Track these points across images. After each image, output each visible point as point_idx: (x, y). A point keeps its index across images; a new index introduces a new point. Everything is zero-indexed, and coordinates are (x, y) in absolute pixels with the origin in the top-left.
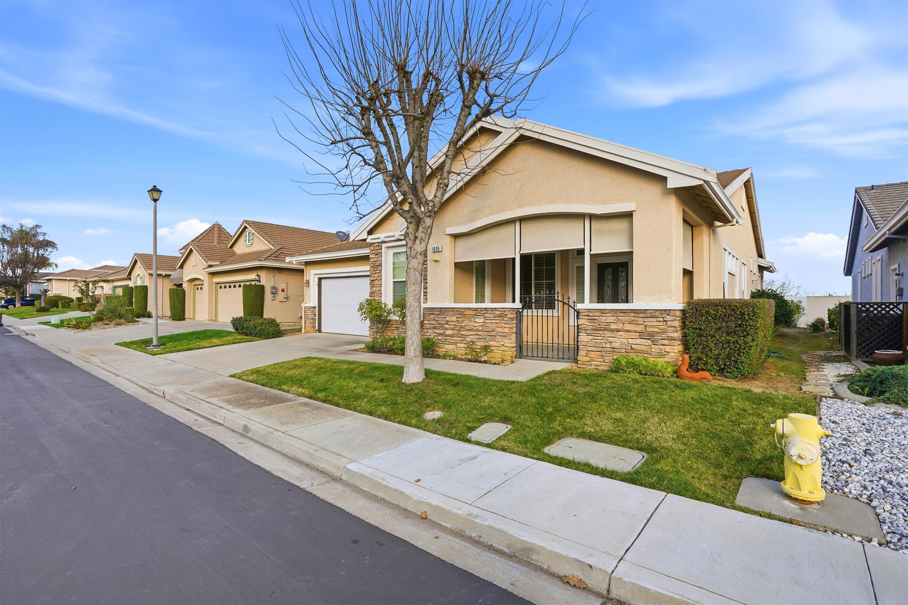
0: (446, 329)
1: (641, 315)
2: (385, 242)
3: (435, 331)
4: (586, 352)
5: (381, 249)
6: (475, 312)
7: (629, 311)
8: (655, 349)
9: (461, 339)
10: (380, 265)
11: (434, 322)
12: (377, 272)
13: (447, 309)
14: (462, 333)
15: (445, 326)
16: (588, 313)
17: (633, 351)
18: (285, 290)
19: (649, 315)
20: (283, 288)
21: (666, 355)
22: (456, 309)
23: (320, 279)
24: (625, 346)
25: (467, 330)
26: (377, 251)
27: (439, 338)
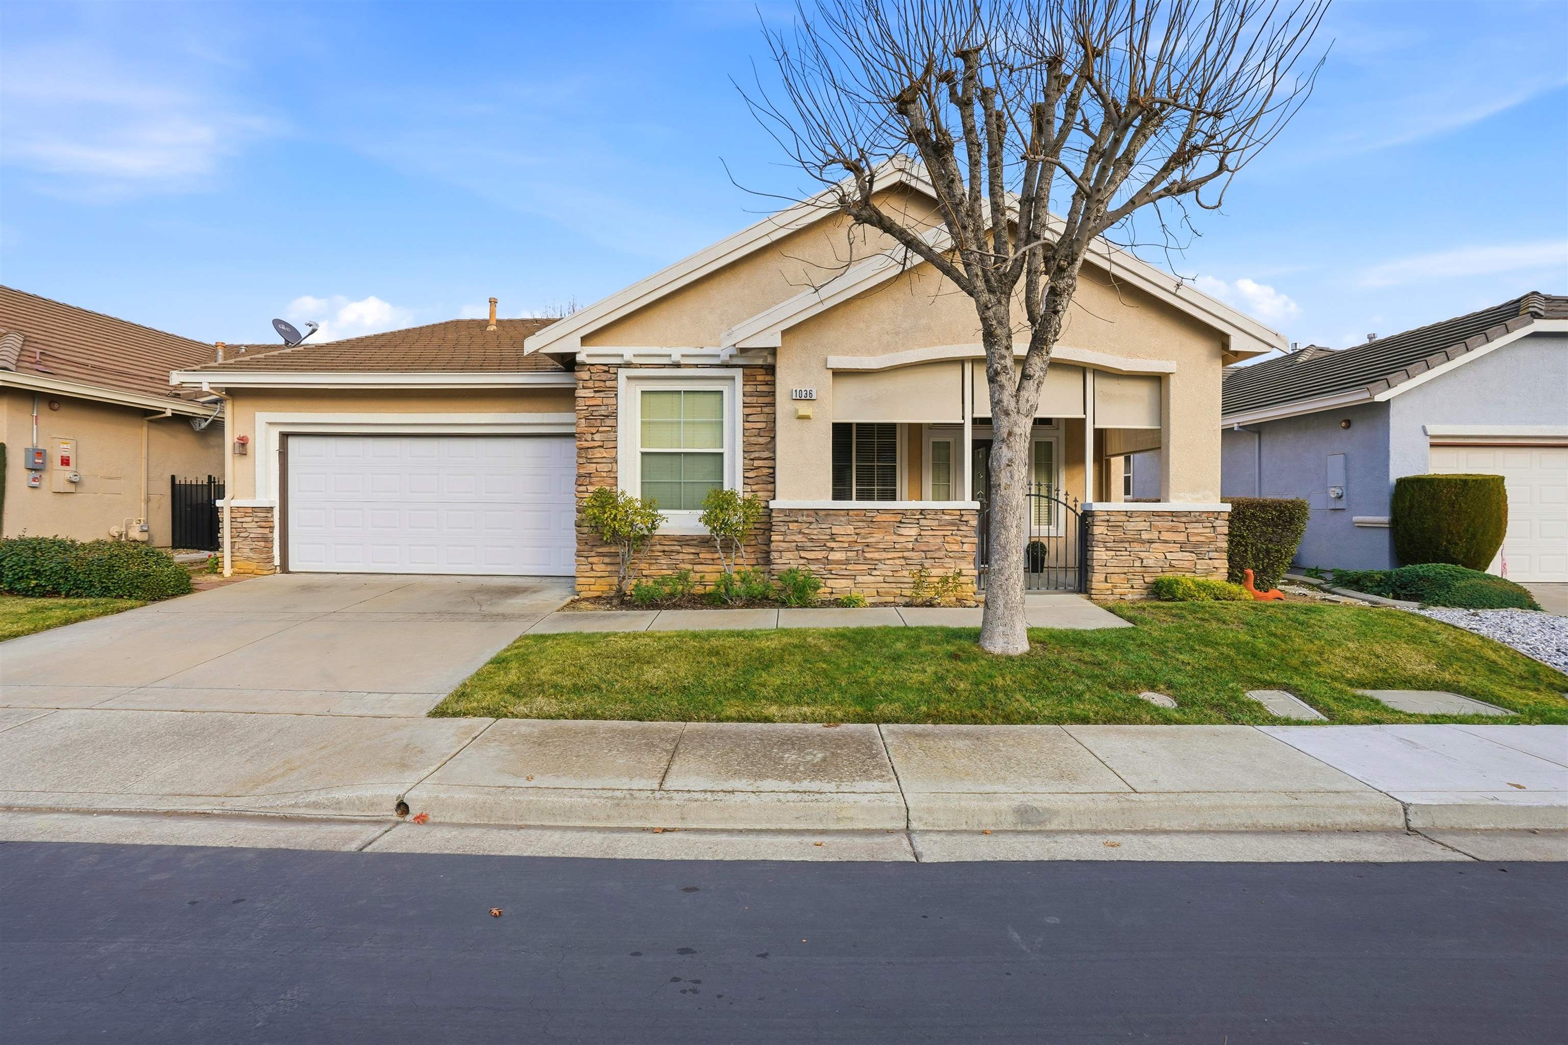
0: (832, 549)
1: (1184, 519)
2: (628, 365)
3: (803, 554)
4: (1105, 575)
5: (616, 379)
6: (899, 518)
7: (1167, 514)
8: (1201, 565)
9: (866, 567)
10: (614, 415)
11: (799, 538)
12: (601, 429)
13: (831, 512)
14: (868, 555)
15: (828, 544)
16: (1108, 517)
17: (1173, 569)
18: (72, 462)
19: (1194, 520)
20: (65, 454)
21: (1213, 572)
22: (855, 512)
23: (285, 437)
24: (1161, 564)
25: (879, 550)
26: (597, 384)
27: (813, 567)
